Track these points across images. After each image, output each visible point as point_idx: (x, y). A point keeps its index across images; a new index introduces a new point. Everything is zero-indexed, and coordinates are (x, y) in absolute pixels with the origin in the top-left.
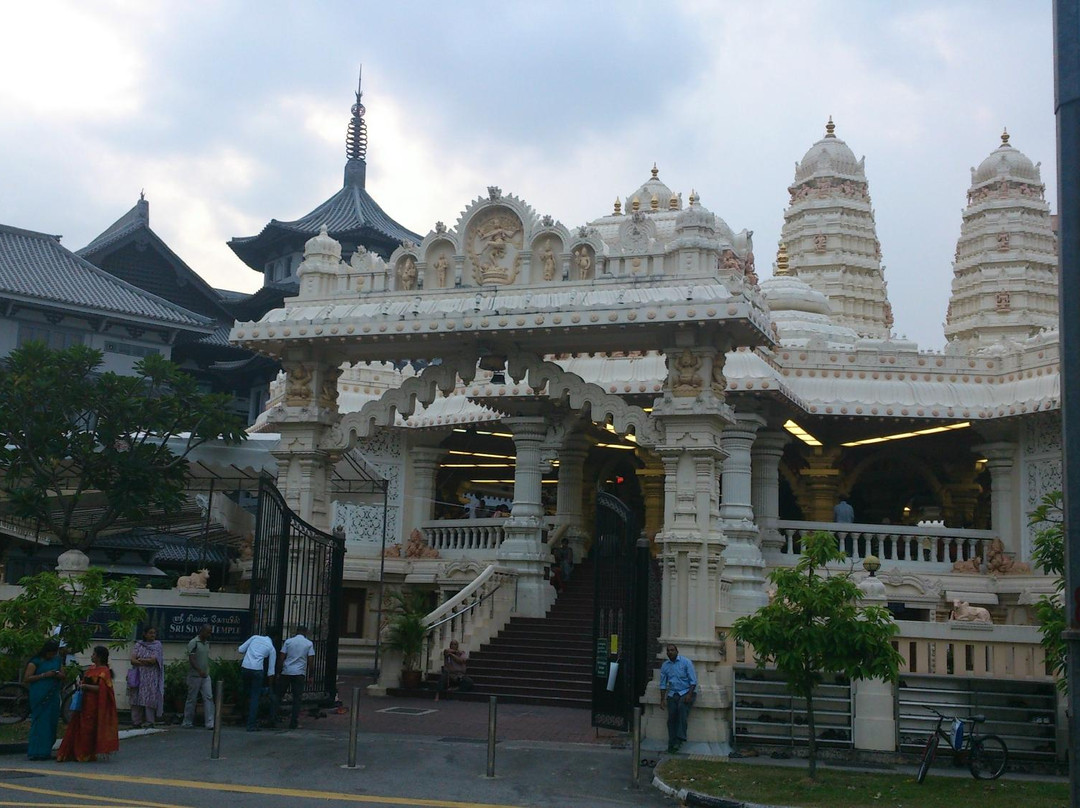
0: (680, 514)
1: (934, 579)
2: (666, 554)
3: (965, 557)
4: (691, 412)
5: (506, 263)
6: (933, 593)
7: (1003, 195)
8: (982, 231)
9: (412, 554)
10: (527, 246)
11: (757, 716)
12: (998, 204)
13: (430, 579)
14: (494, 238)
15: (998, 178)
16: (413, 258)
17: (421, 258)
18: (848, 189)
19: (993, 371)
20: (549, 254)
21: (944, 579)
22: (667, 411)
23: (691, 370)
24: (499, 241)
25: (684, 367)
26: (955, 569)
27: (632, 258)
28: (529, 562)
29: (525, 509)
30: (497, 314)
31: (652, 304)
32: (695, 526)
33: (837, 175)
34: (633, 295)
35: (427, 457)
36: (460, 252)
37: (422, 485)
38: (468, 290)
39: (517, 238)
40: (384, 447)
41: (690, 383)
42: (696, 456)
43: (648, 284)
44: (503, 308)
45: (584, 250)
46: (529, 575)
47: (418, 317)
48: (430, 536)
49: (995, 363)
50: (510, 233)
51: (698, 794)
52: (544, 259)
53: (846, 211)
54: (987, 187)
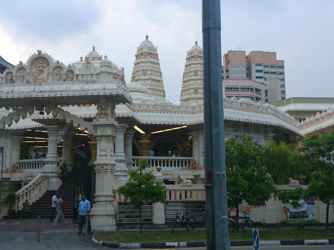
0: (101, 155)
1: (177, 172)
2: (97, 168)
3: (185, 165)
4: (105, 124)
5: (44, 75)
6: (176, 176)
7: (196, 59)
8: (190, 70)
9: (12, 171)
10: (51, 70)
11: (125, 216)
12: (194, 62)
13: (19, 179)
14: (40, 67)
15: (194, 54)
16: (12, 73)
17: (14, 73)
18: (152, 56)
19: (193, 111)
20: (59, 73)
21: (180, 172)
22: (98, 123)
23: (105, 110)
24: (41, 68)
25: (103, 109)
27: (86, 75)
28: (53, 172)
29: (52, 155)
30: (41, 92)
31: (92, 90)
32: (106, 159)
33: (149, 52)
34: (86, 87)
35: (18, 139)
36: (28, 71)
37: (16, 148)
38: (31, 84)
39: (48, 67)
40: (2, 136)
41: (105, 114)
42: (107, 137)
43: (91, 83)
44: (43, 90)
45: (70, 72)
46: (53, 177)
47: (13, 92)
48: (19, 165)
49: (194, 108)
50: (45, 65)
51: (106, 242)
52: (57, 74)
53: (152, 63)
54: (191, 57)
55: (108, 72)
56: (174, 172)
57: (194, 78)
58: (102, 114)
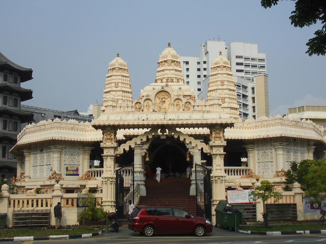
0: (217, 169)
1: (238, 180)
2: (214, 179)
3: (243, 174)
4: (220, 145)
5: (166, 105)
6: (238, 184)
7: (222, 69)
8: (216, 80)
9: (86, 179)
10: (172, 102)
12: (220, 72)
14: (162, 99)
15: (220, 65)
16: (140, 103)
17: (142, 103)
18: (176, 64)
19: (249, 126)
20: (178, 104)
21: (240, 180)
22: (214, 144)
23: (218, 134)
24: (164, 100)
25: (217, 133)
26: (242, 177)
27: (201, 106)
28: (141, 181)
29: (139, 166)
30: (170, 120)
31: (211, 119)
32: (221, 172)
34: (206, 116)
36: (153, 102)
39: (169, 99)
41: (219, 138)
42: (221, 155)
43: (207, 113)
44: (172, 118)
45: (188, 103)
46: (141, 184)
47: (148, 120)
48: (91, 173)
49: (249, 124)
50: (167, 97)
52: (177, 105)
53: (176, 70)
54: (217, 67)
55: (219, 104)
56: (235, 180)
57: (220, 87)
58: (217, 137)
